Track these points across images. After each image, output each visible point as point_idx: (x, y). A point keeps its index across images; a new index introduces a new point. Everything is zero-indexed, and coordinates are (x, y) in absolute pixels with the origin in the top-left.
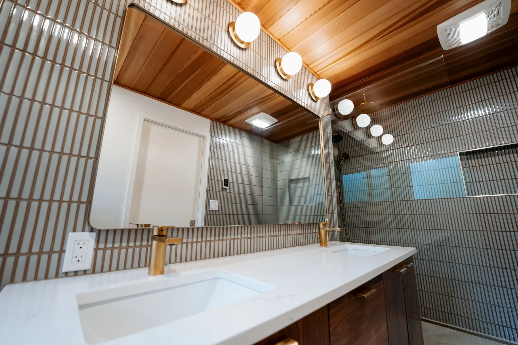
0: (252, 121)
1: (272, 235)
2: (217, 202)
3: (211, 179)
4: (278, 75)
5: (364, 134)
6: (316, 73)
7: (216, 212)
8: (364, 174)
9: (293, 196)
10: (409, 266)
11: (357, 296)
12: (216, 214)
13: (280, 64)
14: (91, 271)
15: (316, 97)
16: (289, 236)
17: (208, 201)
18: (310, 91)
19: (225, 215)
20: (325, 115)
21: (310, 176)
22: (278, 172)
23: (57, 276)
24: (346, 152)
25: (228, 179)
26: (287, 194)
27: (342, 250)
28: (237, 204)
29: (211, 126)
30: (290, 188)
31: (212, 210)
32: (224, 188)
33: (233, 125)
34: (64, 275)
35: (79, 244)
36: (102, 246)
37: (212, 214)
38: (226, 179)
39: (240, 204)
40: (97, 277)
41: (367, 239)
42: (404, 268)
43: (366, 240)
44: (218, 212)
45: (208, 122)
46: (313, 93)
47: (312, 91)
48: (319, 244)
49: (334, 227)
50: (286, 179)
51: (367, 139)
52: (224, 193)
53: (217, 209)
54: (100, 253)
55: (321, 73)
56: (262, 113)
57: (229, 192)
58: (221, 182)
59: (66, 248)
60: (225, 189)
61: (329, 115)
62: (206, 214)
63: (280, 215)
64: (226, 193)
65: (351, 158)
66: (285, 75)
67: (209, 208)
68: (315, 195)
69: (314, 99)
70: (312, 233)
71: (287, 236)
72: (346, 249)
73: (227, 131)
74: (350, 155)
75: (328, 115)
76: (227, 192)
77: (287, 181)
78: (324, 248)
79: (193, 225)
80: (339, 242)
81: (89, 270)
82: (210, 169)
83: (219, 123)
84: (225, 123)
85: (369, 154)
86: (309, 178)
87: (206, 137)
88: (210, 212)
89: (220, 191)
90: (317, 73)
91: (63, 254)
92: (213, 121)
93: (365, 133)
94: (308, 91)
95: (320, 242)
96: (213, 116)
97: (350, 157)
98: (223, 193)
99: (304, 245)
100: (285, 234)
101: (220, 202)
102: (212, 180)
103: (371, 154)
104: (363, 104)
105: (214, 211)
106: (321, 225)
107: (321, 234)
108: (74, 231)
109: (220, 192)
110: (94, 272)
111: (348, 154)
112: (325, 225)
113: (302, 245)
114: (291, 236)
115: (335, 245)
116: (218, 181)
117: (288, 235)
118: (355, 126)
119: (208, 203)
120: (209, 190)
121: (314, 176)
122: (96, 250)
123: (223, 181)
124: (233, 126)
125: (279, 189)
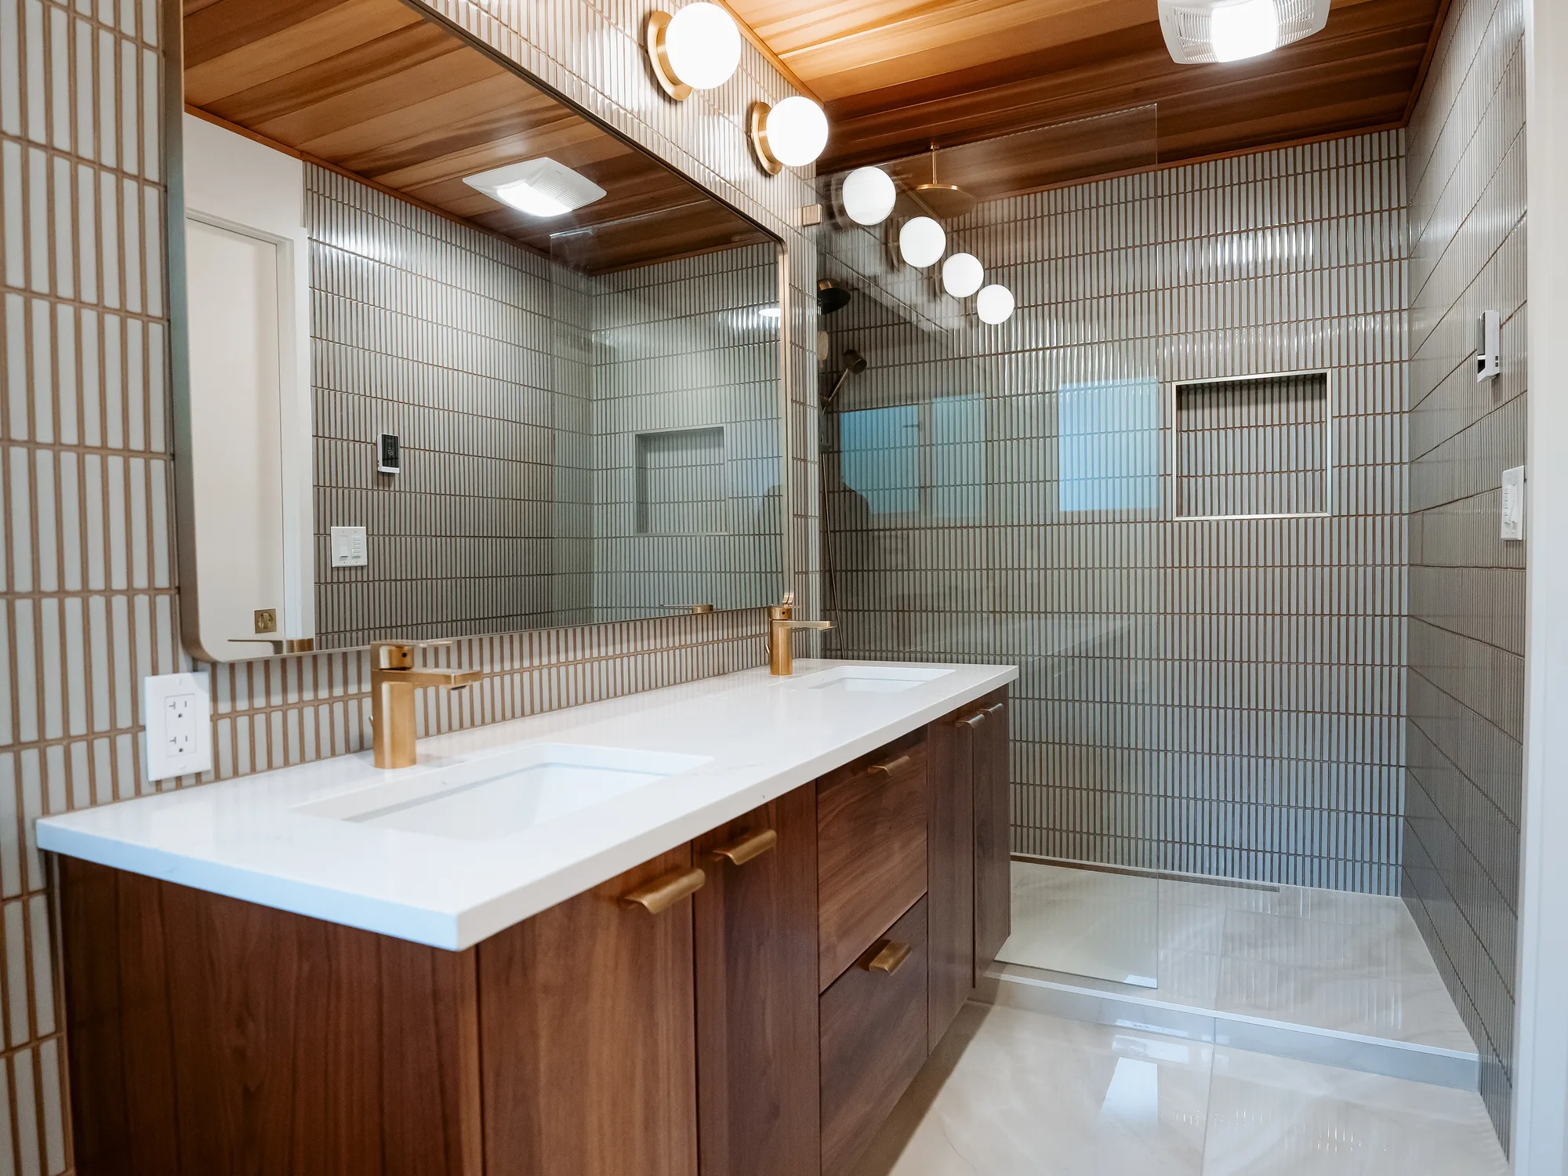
0: (499, 187)
1: (639, 649)
2: (359, 533)
3: (327, 435)
4: (652, 84)
5: (920, 283)
6: (776, 55)
7: (359, 573)
8: (911, 413)
9: (652, 497)
10: (990, 710)
11: (869, 770)
12: (359, 579)
13: (660, 38)
14: (212, 776)
15: (772, 160)
16: (683, 651)
17: (322, 531)
18: (755, 134)
19: (393, 583)
20: (800, 224)
21: (724, 425)
22: (592, 400)
23: (138, 793)
24: (856, 349)
25: (396, 435)
26: (632, 495)
27: (830, 684)
28: (439, 539)
29: (310, 193)
30: (641, 468)
31: (341, 564)
32: (383, 473)
33: (402, 190)
34: (153, 789)
35: (174, 706)
36: (224, 707)
37: (344, 582)
38: (391, 434)
39: (451, 536)
40: (226, 788)
41: (901, 649)
42: (977, 715)
43: (899, 651)
44: (365, 571)
45: (294, 167)
46: (764, 141)
47: (762, 134)
48: (767, 670)
49: (808, 619)
50: (628, 432)
51: (929, 301)
52: (387, 494)
53: (363, 561)
54: (224, 725)
55: (794, 59)
56: (546, 159)
57: (402, 489)
58: (369, 446)
59: (144, 718)
60: (386, 478)
61: (811, 225)
62: (318, 583)
63: (598, 572)
64: (392, 494)
65: (871, 368)
66: (675, 82)
67: (329, 562)
68: (738, 498)
69: (768, 168)
70: (747, 637)
71: (677, 651)
72: (842, 680)
73: (384, 219)
74: (868, 361)
75: (808, 226)
76: (397, 489)
77: (632, 438)
78: (782, 680)
79: (266, 629)
80: (820, 661)
81: (207, 772)
82: (320, 391)
83: (346, 179)
84: (369, 178)
85: (929, 362)
86: (720, 430)
87: (288, 243)
88: (335, 573)
89: (370, 487)
90: (780, 57)
91: (140, 735)
92: (315, 167)
93: (926, 282)
94: (747, 133)
95: (772, 662)
96: (316, 145)
97: (868, 366)
98: (380, 495)
99: (724, 673)
100: (662, 647)
101: (370, 533)
102: (333, 442)
103: (935, 361)
104: (925, 187)
105: (350, 568)
106: (777, 614)
107: (775, 639)
108: (155, 671)
109: (370, 493)
110: (218, 777)
111: (862, 354)
112: (788, 614)
113: (719, 674)
114: (689, 649)
115: (808, 669)
116: (357, 445)
117: (680, 647)
118: (893, 259)
119: (322, 539)
120: (321, 484)
121: (738, 424)
122: (215, 718)
123: (376, 444)
124: (409, 197)
125: (598, 470)
